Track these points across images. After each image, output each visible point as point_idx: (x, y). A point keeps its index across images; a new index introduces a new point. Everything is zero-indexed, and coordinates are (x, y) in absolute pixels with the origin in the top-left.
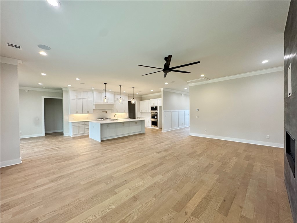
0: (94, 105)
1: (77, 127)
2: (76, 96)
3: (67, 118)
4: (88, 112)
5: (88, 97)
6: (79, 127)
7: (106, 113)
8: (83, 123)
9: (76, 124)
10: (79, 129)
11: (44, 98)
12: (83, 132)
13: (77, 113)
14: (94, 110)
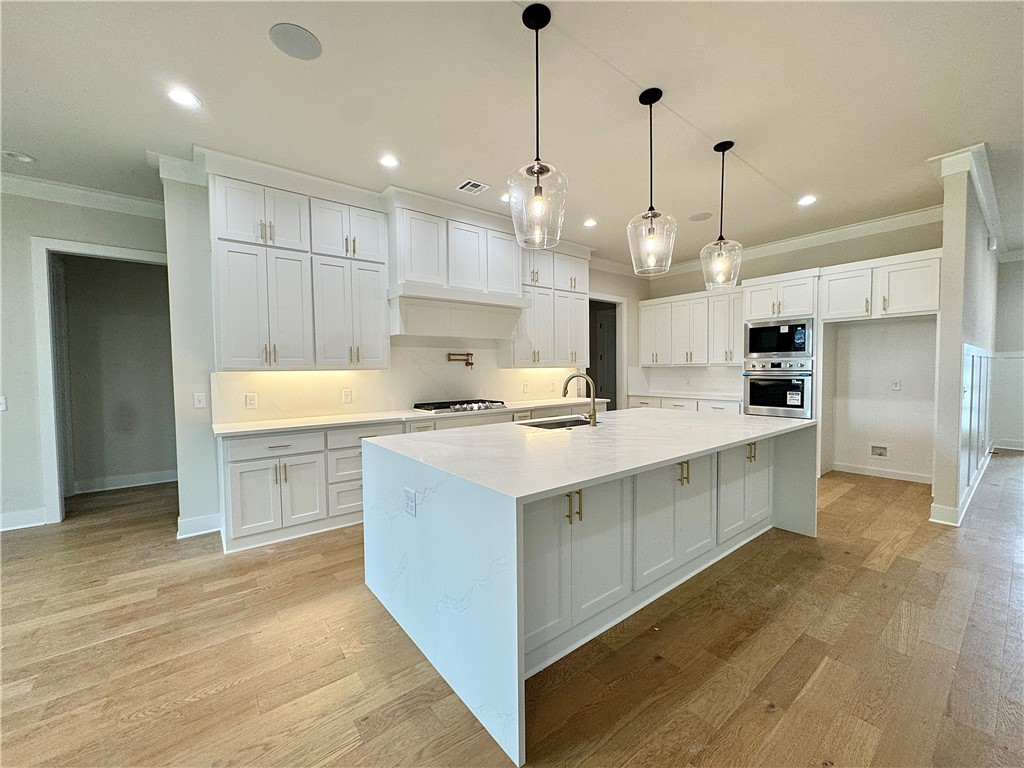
0: (396, 303)
1: (271, 476)
2: (266, 231)
3: (202, 396)
4: (355, 358)
5: (350, 245)
6: (282, 474)
7: (469, 364)
8: (316, 442)
9: (260, 448)
10: (286, 488)
11: (48, 251)
12: (317, 512)
13: (270, 358)
14: (395, 341)
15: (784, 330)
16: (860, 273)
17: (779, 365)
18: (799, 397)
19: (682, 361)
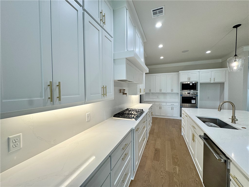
15: (191, 84)
16: (209, 72)
17: (189, 93)
18: (195, 101)
19: (159, 91)
